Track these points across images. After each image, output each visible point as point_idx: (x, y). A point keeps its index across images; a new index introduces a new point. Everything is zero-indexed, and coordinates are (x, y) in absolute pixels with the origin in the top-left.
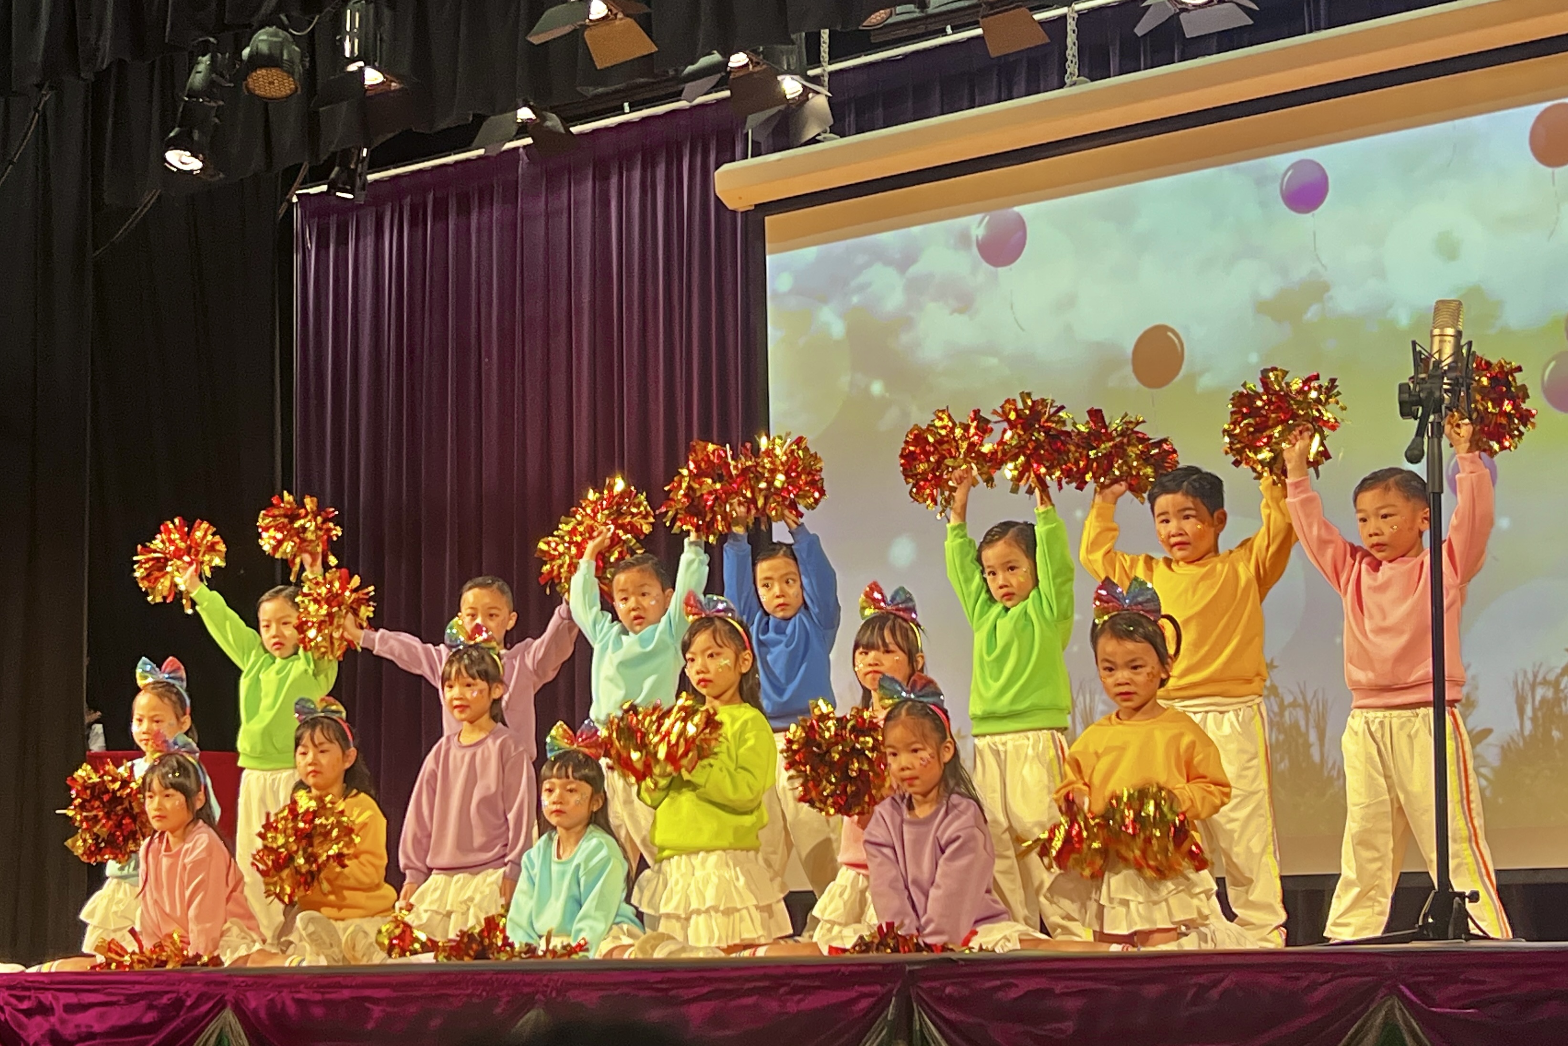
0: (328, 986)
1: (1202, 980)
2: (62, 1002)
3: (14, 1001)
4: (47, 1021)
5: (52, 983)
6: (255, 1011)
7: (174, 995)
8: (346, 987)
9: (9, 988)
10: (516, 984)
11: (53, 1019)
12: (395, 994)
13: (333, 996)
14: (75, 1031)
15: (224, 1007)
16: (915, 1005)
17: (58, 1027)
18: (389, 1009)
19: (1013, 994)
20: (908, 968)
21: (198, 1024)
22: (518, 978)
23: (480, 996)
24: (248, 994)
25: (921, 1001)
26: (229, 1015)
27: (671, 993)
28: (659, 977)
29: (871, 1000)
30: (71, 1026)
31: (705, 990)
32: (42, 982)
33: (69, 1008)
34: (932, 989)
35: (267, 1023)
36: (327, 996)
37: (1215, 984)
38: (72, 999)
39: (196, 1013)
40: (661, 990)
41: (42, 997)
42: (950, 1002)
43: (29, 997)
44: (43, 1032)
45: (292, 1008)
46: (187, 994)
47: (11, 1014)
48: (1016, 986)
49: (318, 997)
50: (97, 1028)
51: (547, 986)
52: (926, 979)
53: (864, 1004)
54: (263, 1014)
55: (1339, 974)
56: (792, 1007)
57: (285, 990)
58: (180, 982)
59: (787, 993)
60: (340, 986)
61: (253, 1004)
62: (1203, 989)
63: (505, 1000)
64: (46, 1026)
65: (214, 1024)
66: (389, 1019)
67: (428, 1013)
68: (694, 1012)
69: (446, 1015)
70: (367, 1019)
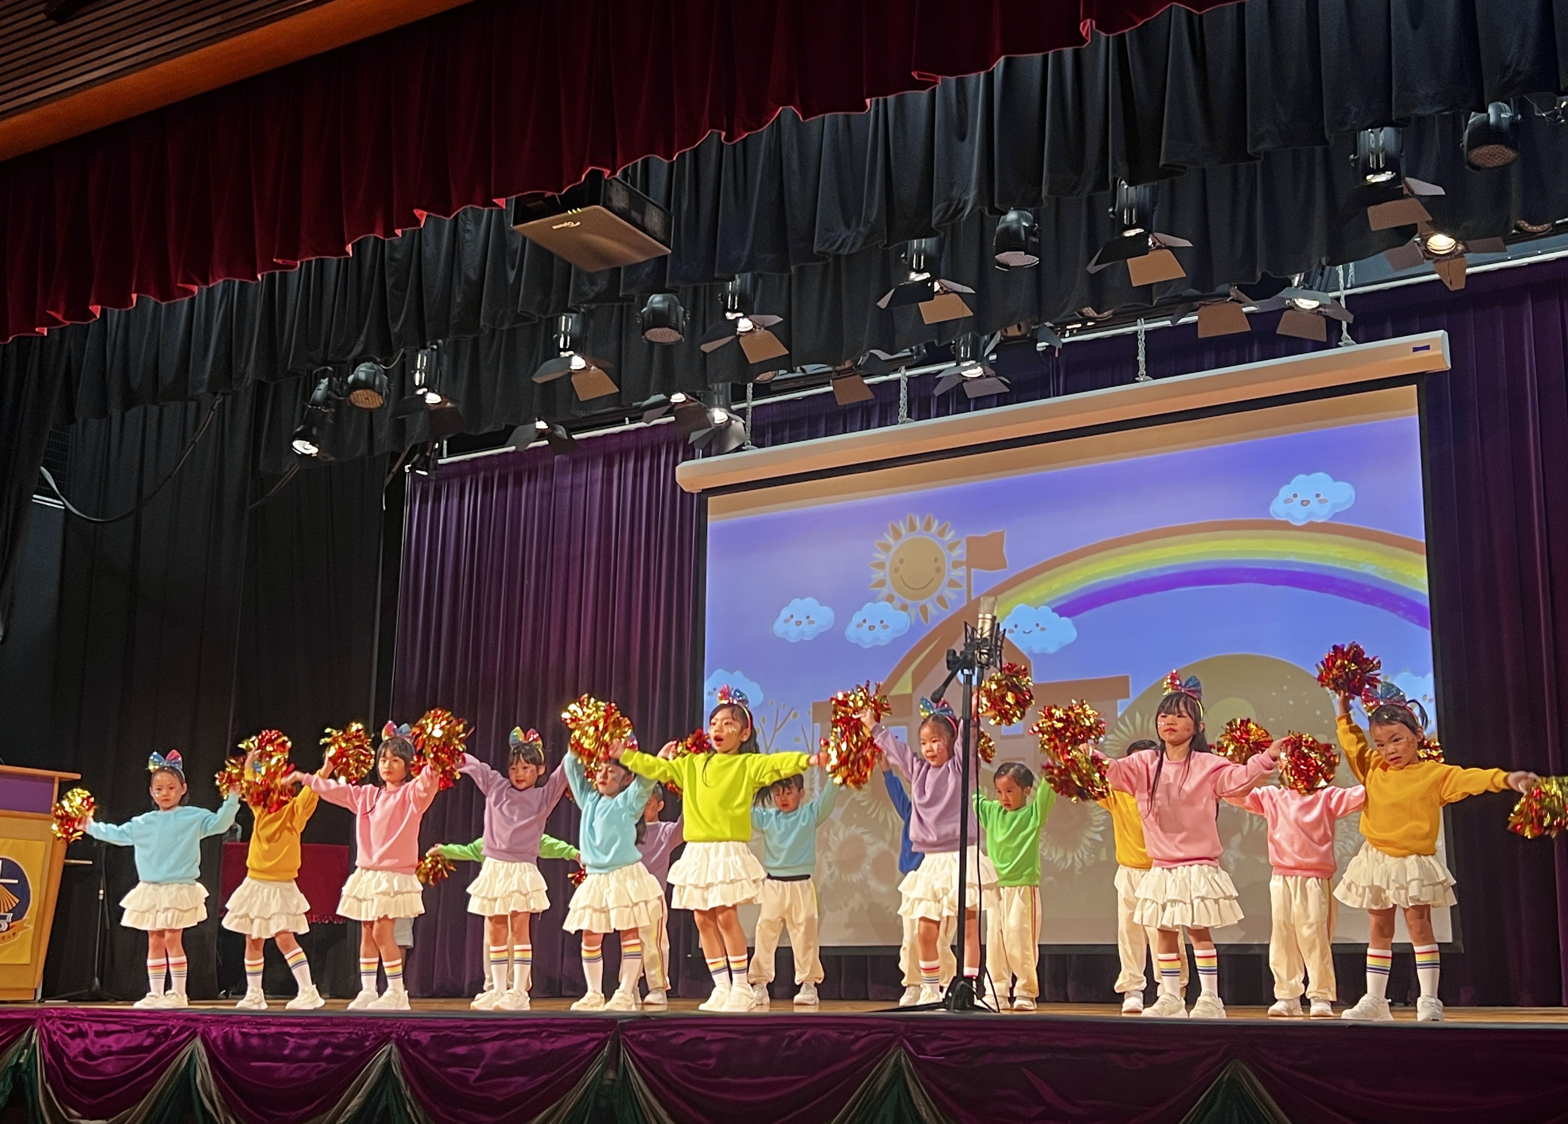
0: (263, 1024)
1: (793, 1033)
2: (94, 1029)
3: (63, 1028)
4: (84, 1042)
5: (89, 1016)
6: (214, 1041)
7: (164, 1027)
8: (273, 1025)
9: (61, 1018)
10: (381, 1026)
11: (87, 1041)
12: (303, 1031)
13: (265, 1031)
14: (100, 1049)
15: (195, 1036)
16: (622, 1046)
17: (90, 1047)
18: (299, 1041)
19: (681, 1040)
20: (619, 1022)
21: (177, 1048)
22: (381, 1022)
23: (357, 1034)
24: (213, 1028)
25: (626, 1044)
26: (198, 1042)
27: (476, 1035)
28: (468, 1024)
29: (596, 1042)
30: (98, 1046)
31: (497, 1033)
32: (82, 1015)
33: (98, 1034)
34: (635, 1036)
35: (221, 1047)
36: (262, 1031)
37: (800, 1036)
38: (99, 1027)
39: (177, 1040)
40: (468, 1033)
41: (81, 1025)
42: (645, 1045)
43: (72, 1026)
44: (79, 1049)
45: (238, 1039)
46: (174, 1028)
47: (61, 1037)
48: (682, 1034)
49: (256, 1031)
50: (114, 1048)
51: (399, 1028)
52: (631, 1029)
53: (592, 1045)
54: (219, 1042)
56: (548, 1047)
57: (236, 1025)
58: (170, 1017)
59: (546, 1037)
60: (269, 1024)
61: (214, 1034)
62: (793, 1039)
63: (373, 1036)
64: (83, 1045)
65: (188, 1049)
66: (299, 1048)
67: (323, 1045)
68: (489, 1048)
69: (335, 1046)
70: (285, 1047)
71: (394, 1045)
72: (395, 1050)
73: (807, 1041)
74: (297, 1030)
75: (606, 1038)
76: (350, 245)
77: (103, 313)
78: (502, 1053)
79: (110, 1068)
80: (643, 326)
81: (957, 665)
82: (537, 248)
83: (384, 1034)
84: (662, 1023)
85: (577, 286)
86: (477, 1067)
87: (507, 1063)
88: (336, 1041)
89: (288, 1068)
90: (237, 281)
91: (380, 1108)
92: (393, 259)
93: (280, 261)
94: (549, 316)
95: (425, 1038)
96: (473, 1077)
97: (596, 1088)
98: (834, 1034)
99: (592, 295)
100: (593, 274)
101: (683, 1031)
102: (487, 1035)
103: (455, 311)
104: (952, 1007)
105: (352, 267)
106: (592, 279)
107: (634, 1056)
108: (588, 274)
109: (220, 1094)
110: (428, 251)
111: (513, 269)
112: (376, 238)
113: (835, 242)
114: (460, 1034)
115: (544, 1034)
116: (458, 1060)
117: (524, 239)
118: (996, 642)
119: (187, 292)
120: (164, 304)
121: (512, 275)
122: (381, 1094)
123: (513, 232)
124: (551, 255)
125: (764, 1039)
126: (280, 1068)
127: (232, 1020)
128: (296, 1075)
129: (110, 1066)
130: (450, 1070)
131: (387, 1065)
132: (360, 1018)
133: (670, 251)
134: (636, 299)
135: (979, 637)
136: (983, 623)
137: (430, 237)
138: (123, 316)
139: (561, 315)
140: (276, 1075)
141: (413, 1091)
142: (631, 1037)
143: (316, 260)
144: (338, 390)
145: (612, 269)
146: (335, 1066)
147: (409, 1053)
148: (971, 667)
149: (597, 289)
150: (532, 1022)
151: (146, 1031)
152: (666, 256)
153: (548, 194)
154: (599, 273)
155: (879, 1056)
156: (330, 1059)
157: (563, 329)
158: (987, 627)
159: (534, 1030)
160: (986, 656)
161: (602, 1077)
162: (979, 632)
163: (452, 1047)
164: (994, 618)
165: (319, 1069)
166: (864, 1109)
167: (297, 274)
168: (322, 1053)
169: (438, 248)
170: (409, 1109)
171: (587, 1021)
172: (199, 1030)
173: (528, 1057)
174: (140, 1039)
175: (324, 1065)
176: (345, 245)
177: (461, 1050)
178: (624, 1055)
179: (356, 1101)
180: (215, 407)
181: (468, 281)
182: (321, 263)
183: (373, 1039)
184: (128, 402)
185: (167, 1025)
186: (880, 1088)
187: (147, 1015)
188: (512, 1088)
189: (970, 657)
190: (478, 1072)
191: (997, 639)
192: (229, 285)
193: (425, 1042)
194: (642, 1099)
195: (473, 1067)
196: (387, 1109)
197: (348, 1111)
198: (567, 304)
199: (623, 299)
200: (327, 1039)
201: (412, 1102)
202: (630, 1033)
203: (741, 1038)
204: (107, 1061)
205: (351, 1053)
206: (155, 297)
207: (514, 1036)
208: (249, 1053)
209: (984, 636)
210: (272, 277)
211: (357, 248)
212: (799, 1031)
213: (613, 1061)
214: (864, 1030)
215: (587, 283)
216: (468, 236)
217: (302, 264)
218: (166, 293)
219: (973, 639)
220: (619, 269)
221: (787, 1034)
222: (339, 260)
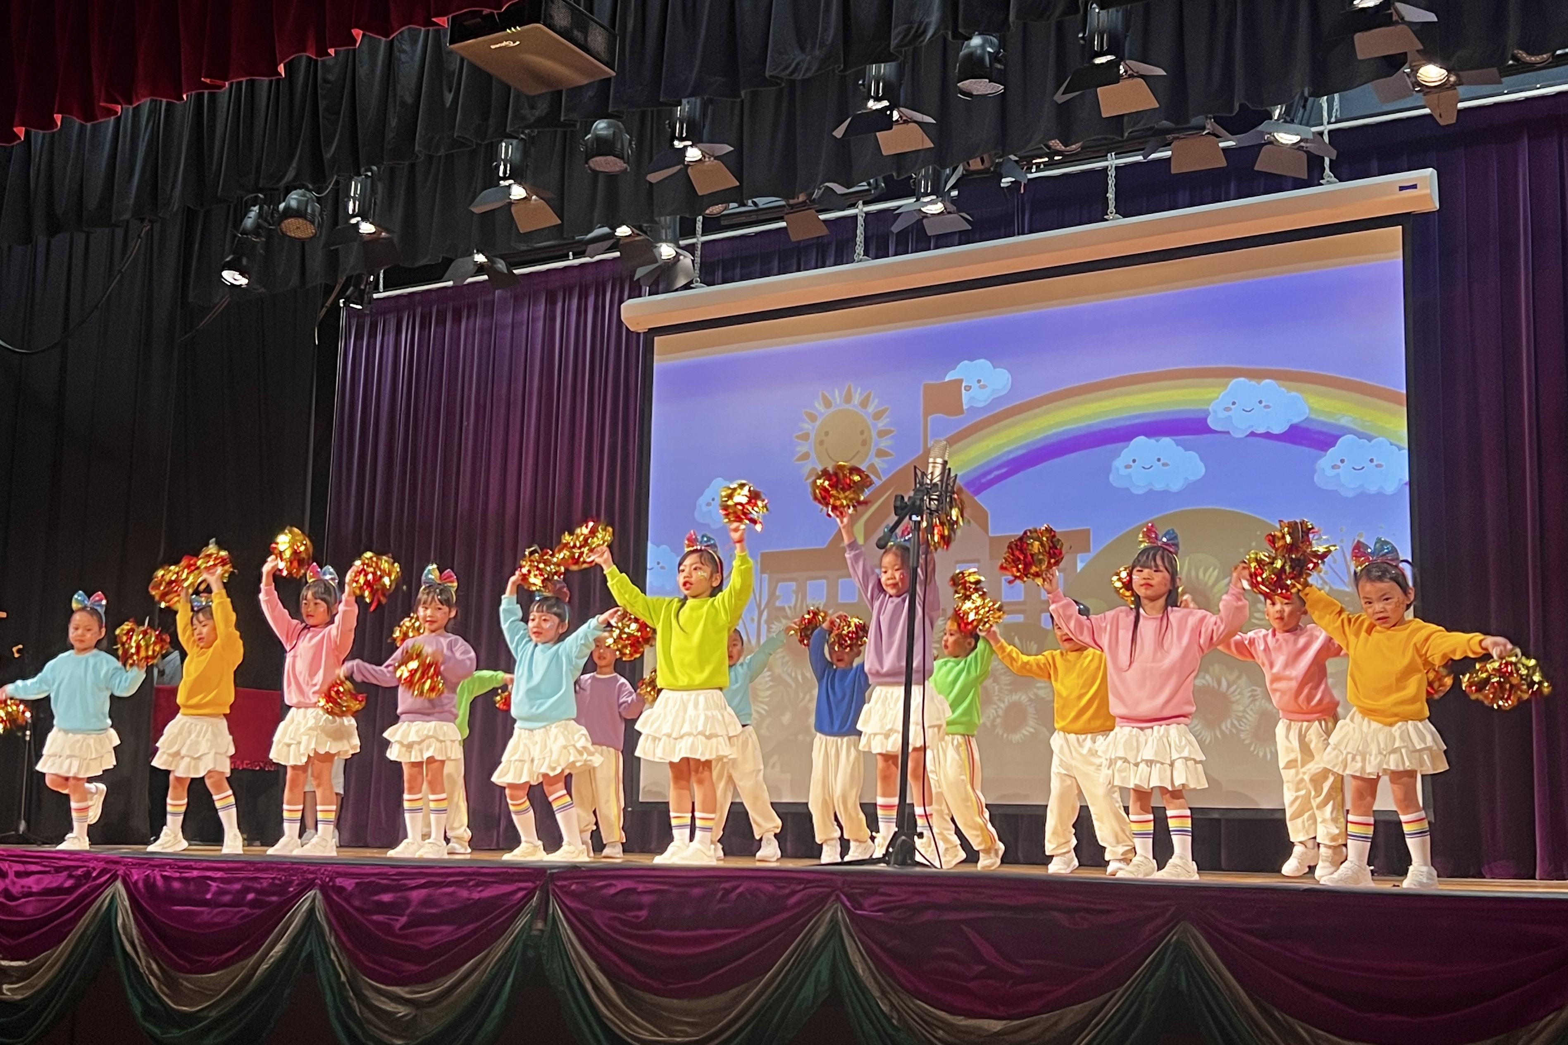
0: (184, 867)
1: (728, 887)
2: (14, 869)
4: (4, 882)
5: (9, 856)
6: (136, 882)
7: (85, 869)
8: (196, 869)
10: (305, 872)
11: (7, 881)
12: (226, 876)
13: (187, 875)
14: (21, 890)
15: (116, 880)
16: (551, 897)
17: (10, 888)
18: (222, 885)
19: (612, 891)
20: (549, 871)
21: (99, 889)
22: (305, 868)
23: (280, 879)
24: (133, 871)
25: (555, 895)
26: (119, 884)
27: (402, 882)
28: (394, 871)
29: (524, 892)
30: (18, 886)
31: (423, 881)
33: (18, 874)
34: (564, 886)
35: (143, 890)
36: (184, 875)
37: (735, 888)
38: (20, 867)
39: (98, 882)
40: (394, 880)
42: (575, 896)
45: (160, 882)
46: (94, 869)
48: (615, 885)
49: (178, 875)
50: (35, 889)
51: (323, 874)
52: (559, 879)
53: (520, 894)
54: (140, 884)
55: (808, 885)
56: (476, 896)
57: (158, 868)
58: (91, 859)
59: (472, 886)
60: (191, 867)
61: (136, 877)
62: (727, 892)
63: (296, 882)
65: (109, 891)
66: (221, 892)
67: (246, 890)
68: (416, 895)
69: (258, 892)
70: (208, 891)
71: (318, 892)
72: (319, 896)
73: (740, 895)
74: (219, 874)
75: (535, 889)
76: (282, 65)
77: (27, 134)
78: (427, 902)
79: (29, 909)
80: (586, 156)
81: (906, 510)
82: (475, 70)
83: (307, 879)
84: (593, 873)
85: (516, 111)
86: (402, 916)
87: (434, 911)
88: (259, 886)
89: (208, 914)
90: (164, 101)
91: (304, 954)
92: (325, 81)
93: (208, 81)
94: (486, 142)
95: (350, 885)
96: (398, 925)
97: (524, 937)
98: (769, 888)
99: (532, 120)
100: (534, 97)
101: (614, 882)
102: (413, 883)
103: (390, 135)
104: (892, 862)
105: (284, 88)
106: (532, 102)
107: (564, 907)
108: (527, 97)
109: (141, 938)
110: (362, 71)
111: (450, 91)
112: (309, 58)
113: (787, 68)
114: (385, 882)
115: (471, 883)
116: (383, 908)
117: (462, 60)
118: (947, 487)
119: (111, 112)
120: (89, 125)
121: (449, 98)
122: (304, 942)
123: (451, 52)
124: (489, 77)
125: (696, 891)
126: (202, 912)
127: (152, 863)
128: (217, 920)
129: (30, 907)
130: (375, 917)
131: (311, 910)
132: (283, 863)
133: (614, 74)
134: (578, 125)
135: (929, 482)
136: (934, 467)
137: (364, 57)
138: (47, 139)
139: (501, 141)
140: (198, 920)
141: (338, 938)
142: (561, 888)
143: (247, 81)
144: (269, 218)
145: (553, 93)
146: (258, 911)
147: (334, 900)
148: (920, 513)
149: (537, 113)
150: (459, 870)
151: (65, 873)
152: (609, 79)
153: (486, 11)
154: (539, 96)
155: (815, 911)
156: (253, 904)
157: (503, 157)
158: (938, 472)
159: (461, 878)
160: (936, 502)
161: (530, 927)
162: (929, 477)
163: (378, 893)
164: (945, 463)
165: (240, 915)
166: (798, 964)
167: (227, 95)
168: (245, 898)
169: (373, 71)
170: (333, 956)
171: (516, 871)
172: (120, 872)
173: (454, 906)
174: (61, 880)
175: (246, 910)
176: (277, 65)
177: (386, 898)
178: (554, 907)
179: (279, 947)
180: (142, 235)
181: (403, 104)
182: (251, 83)
183: (298, 885)
184: (54, 227)
185: (88, 867)
186: (815, 943)
187: (66, 856)
188: (437, 937)
189: (918, 502)
190: (403, 920)
191: (947, 485)
192: (156, 105)
193: (350, 888)
194: (571, 950)
195: (399, 915)
196: (310, 954)
197: (272, 957)
198: (505, 130)
199: (563, 125)
200: (250, 884)
201: (337, 949)
202: (559, 883)
203: (675, 890)
204: (27, 902)
205: (274, 898)
206: (78, 118)
207: (440, 885)
208: (171, 897)
209: (934, 481)
210: (200, 97)
211: (289, 68)
212: (734, 883)
213: (542, 911)
214: (800, 884)
215: (526, 105)
216: (403, 57)
217: (231, 85)
218: (89, 115)
219: (922, 484)
220: (560, 92)
221: (723, 886)
222: (271, 81)
